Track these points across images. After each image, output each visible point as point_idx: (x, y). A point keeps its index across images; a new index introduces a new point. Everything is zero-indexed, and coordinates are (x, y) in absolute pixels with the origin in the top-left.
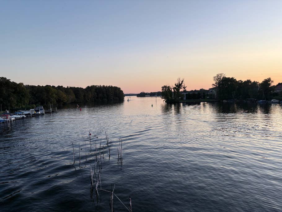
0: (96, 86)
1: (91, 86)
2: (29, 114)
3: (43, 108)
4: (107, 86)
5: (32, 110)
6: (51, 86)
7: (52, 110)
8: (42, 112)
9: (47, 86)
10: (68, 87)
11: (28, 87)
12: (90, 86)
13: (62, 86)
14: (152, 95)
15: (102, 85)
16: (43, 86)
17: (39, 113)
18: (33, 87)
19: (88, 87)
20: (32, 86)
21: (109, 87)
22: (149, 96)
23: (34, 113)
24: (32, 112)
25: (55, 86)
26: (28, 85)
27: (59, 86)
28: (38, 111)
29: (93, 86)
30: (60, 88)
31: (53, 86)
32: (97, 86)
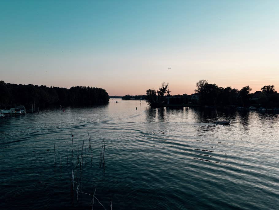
0: (80, 87)
1: (76, 87)
2: (9, 113)
3: (24, 108)
4: (92, 88)
5: (12, 109)
6: (34, 85)
7: (34, 110)
8: (23, 112)
9: (30, 85)
10: (51, 87)
11: (9, 85)
12: (74, 87)
13: (46, 86)
14: (137, 98)
15: (87, 87)
16: (25, 85)
17: (20, 112)
18: (14, 86)
19: (72, 88)
20: (14, 84)
21: (94, 88)
22: (134, 99)
23: (14, 112)
24: (12, 111)
25: (38, 86)
26: (10, 84)
27: (42, 86)
28: (19, 110)
29: (78, 87)
30: (43, 88)
31: (36, 86)
32: (82, 87)
